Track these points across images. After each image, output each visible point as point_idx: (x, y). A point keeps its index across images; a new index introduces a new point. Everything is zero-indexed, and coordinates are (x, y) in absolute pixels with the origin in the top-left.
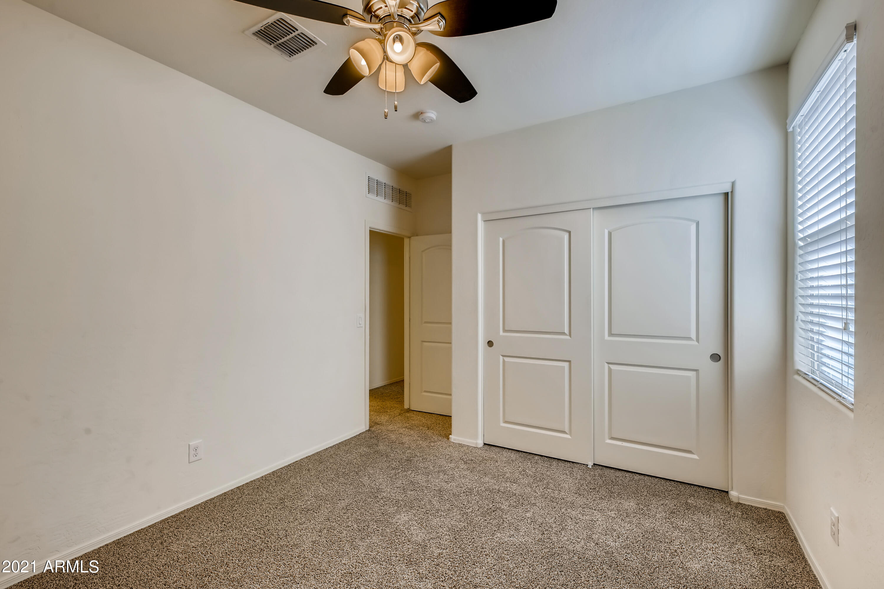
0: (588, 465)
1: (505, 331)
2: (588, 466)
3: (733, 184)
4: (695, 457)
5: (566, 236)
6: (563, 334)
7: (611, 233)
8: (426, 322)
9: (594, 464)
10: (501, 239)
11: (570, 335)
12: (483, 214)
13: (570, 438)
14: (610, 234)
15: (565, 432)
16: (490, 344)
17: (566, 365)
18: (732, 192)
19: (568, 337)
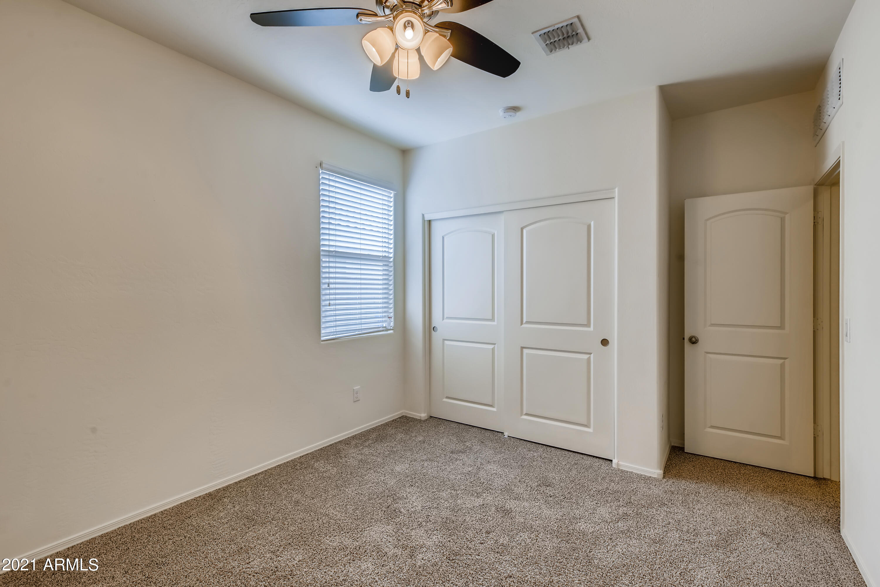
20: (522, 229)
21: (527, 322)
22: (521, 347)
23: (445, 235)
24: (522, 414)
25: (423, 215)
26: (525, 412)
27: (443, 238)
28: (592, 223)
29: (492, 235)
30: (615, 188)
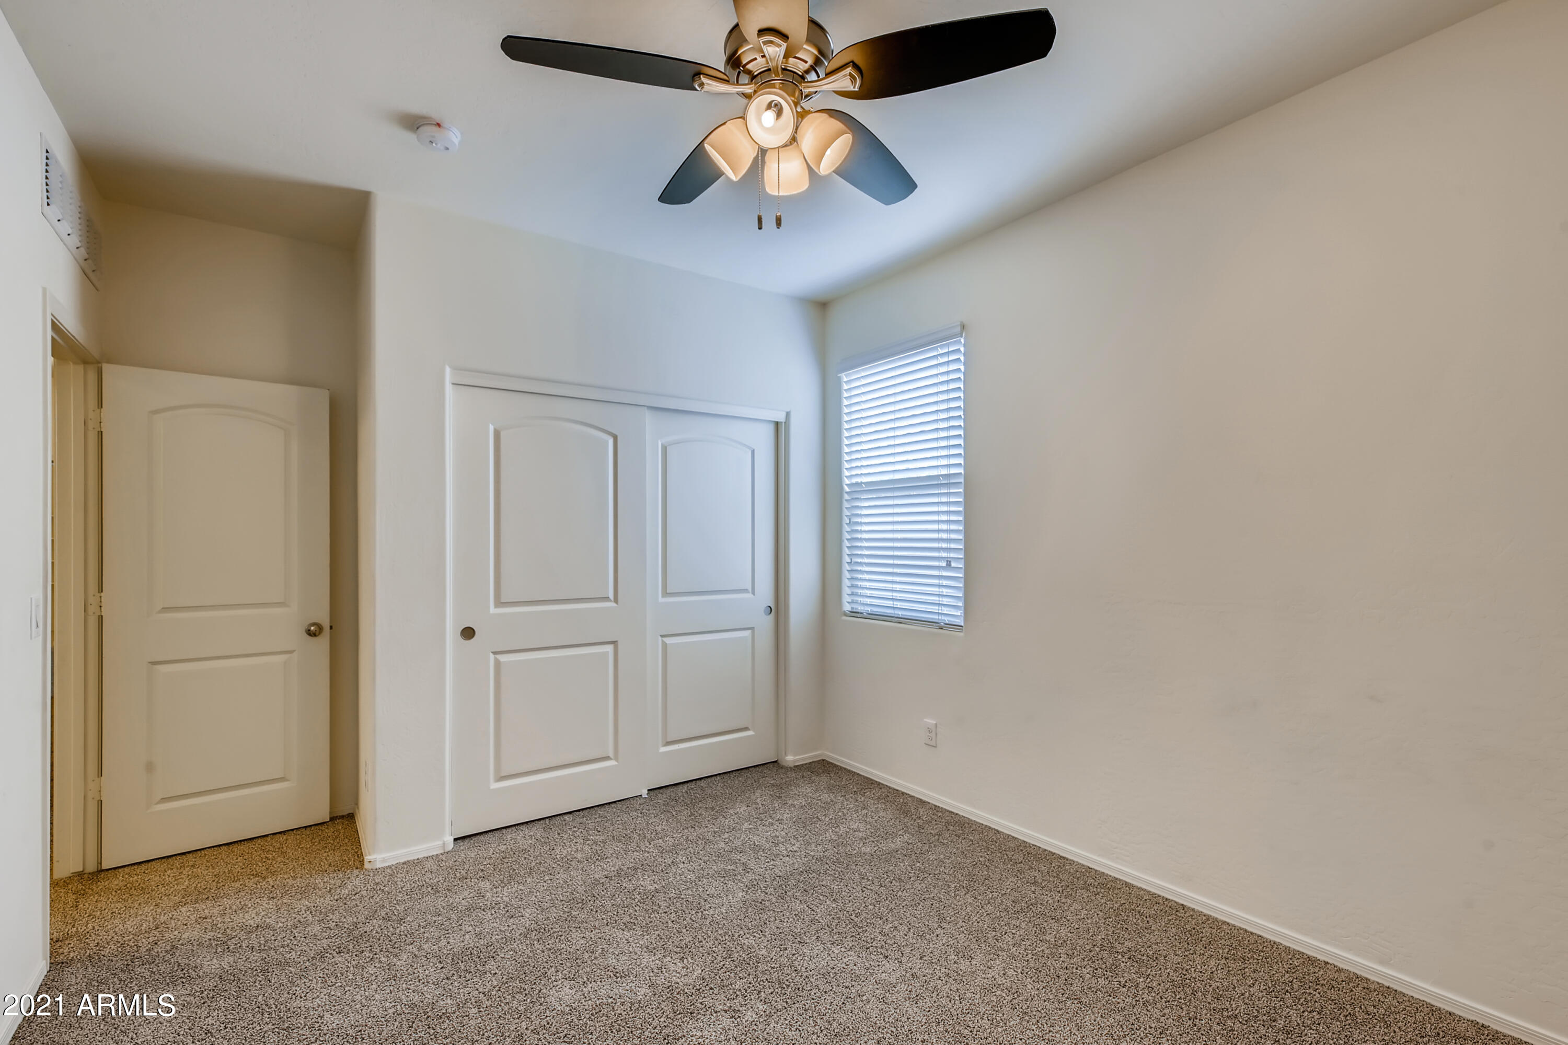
0: (641, 795)
1: (499, 603)
2: (643, 797)
3: (788, 414)
4: (750, 733)
5: (611, 442)
6: (606, 599)
7: (666, 447)
8: (165, 610)
9: (648, 790)
10: (491, 428)
11: (616, 601)
12: (455, 368)
13: (616, 763)
14: (665, 449)
15: (609, 757)
16: (468, 633)
17: (609, 649)
18: (785, 423)
19: (613, 604)
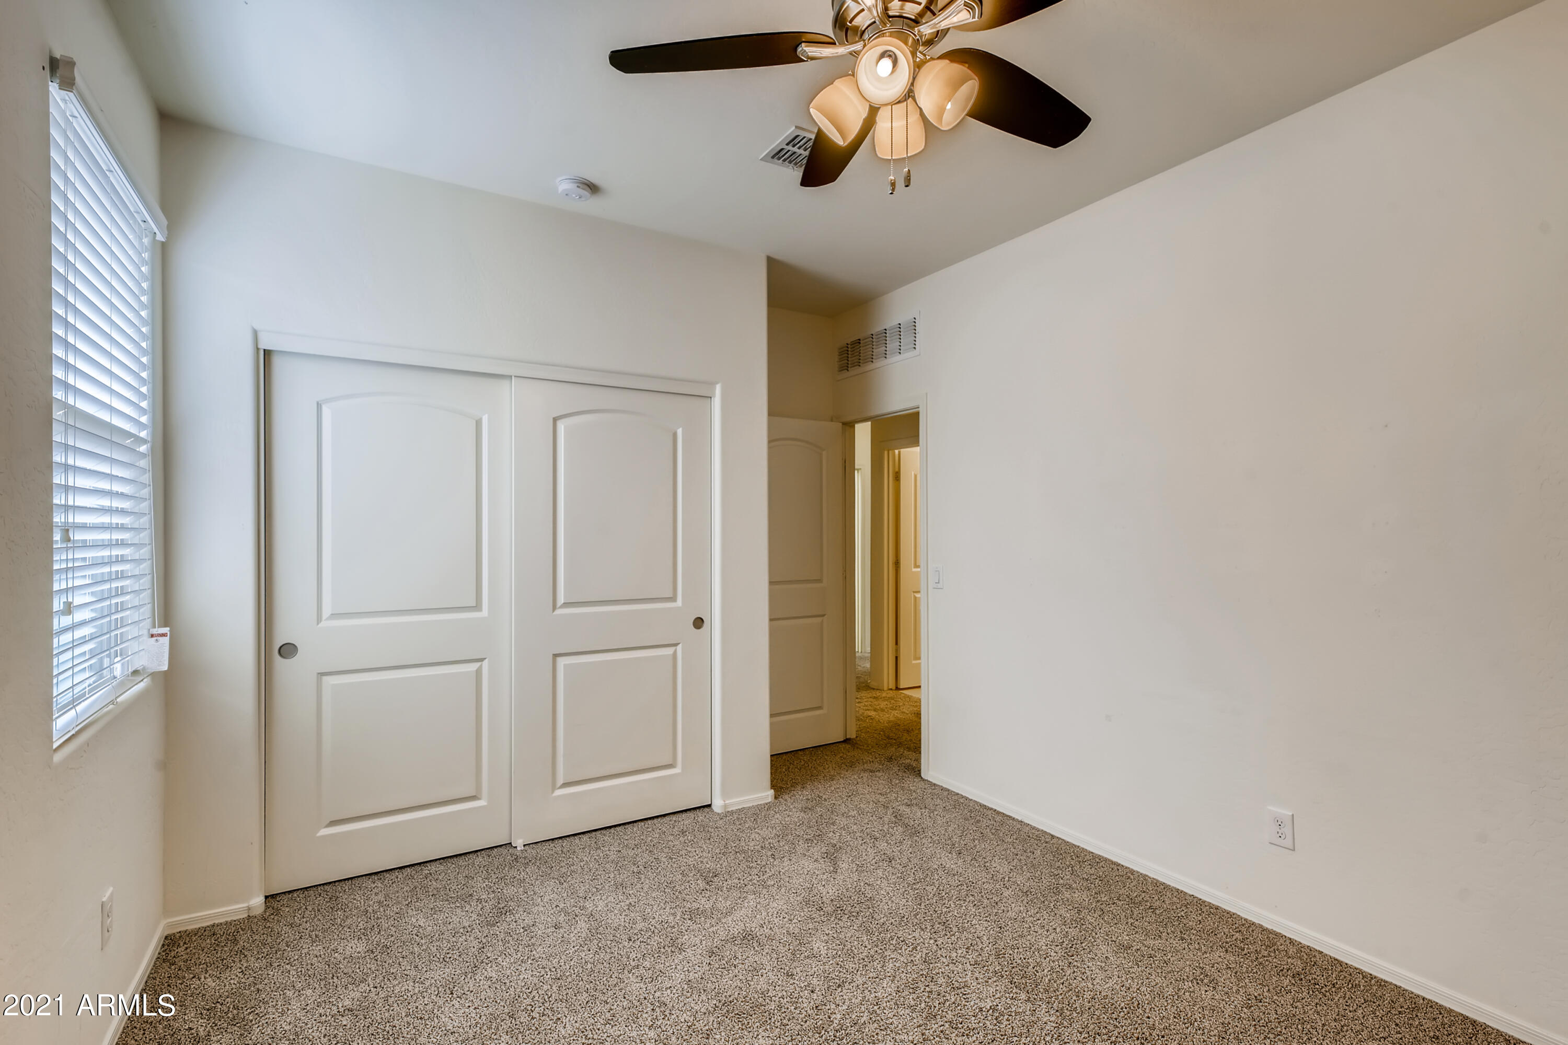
20: (555, 420)
21: (566, 605)
22: (554, 655)
23: (327, 401)
24: (554, 788)
25: (255, 334)
26: (560, 781)
27: (319, 406)
28: (680, 432)
29: (476, 421)
30: (717, 383)
